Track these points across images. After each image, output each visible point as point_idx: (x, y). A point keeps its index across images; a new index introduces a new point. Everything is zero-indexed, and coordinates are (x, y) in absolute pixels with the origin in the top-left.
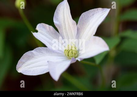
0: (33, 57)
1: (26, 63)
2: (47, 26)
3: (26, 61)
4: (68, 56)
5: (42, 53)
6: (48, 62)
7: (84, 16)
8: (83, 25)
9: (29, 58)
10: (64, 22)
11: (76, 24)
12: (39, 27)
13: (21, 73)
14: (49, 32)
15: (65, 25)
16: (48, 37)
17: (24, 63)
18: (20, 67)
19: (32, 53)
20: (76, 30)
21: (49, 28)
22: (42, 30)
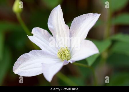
0: (28, 59)
1: (22, 64)
2: (42, 29)
4: (61, 58)
5: (37, 55)
6: (42, 64)
7: (76, 21)
8: (75, 29)
9: (25, 60)
10: (58, 26)
11: (69, 28)
12: (35, 31)
13: (17, 74)
14: (43, 35)
15: (59, 29)
16: (42, 41)
17: (20, 65)
18: (16, 69)
19: (28, 55)
20: (69, 34)
21: (44, 32)
22: (37, 34)
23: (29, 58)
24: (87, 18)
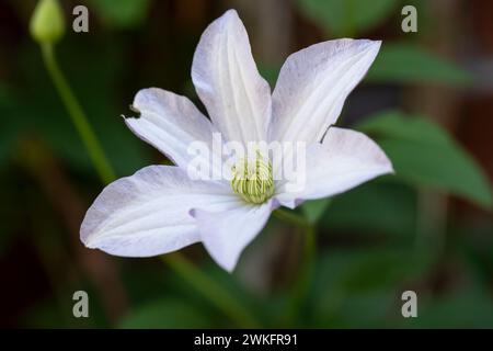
0: (133, 197)
1: (111, 216)
2: (171, 96)
3: (112, 212)
5: (162, 184)
7: (296, 63)
8: (291, 94)
9: (122, 200)
10: (228, 84)
11: (269, 90)
12: (144, 100)
13: (97, 250)
14: (175, 115)
15: (231, 93)
16: (174, 135)
17: (105, 217)
18: (91, 231)
19: (131, 185)
20: (269, 110)
21: (178, 103)
22: (153, 110)
23: (135, 194)
24: (335, 54)
